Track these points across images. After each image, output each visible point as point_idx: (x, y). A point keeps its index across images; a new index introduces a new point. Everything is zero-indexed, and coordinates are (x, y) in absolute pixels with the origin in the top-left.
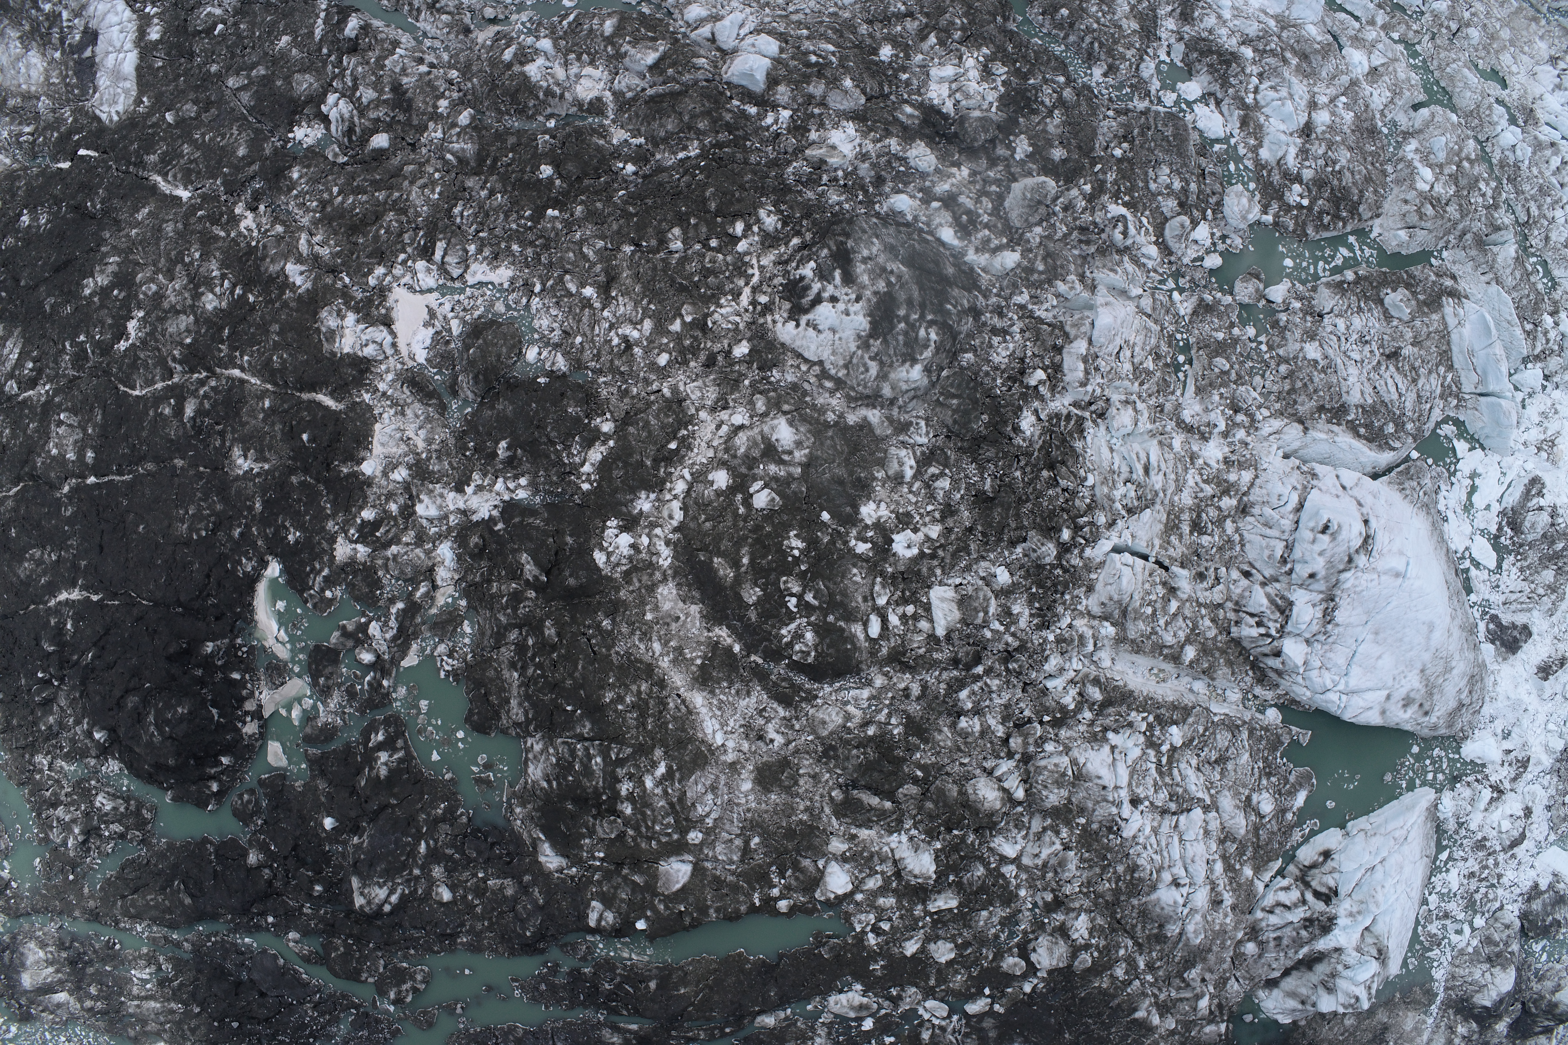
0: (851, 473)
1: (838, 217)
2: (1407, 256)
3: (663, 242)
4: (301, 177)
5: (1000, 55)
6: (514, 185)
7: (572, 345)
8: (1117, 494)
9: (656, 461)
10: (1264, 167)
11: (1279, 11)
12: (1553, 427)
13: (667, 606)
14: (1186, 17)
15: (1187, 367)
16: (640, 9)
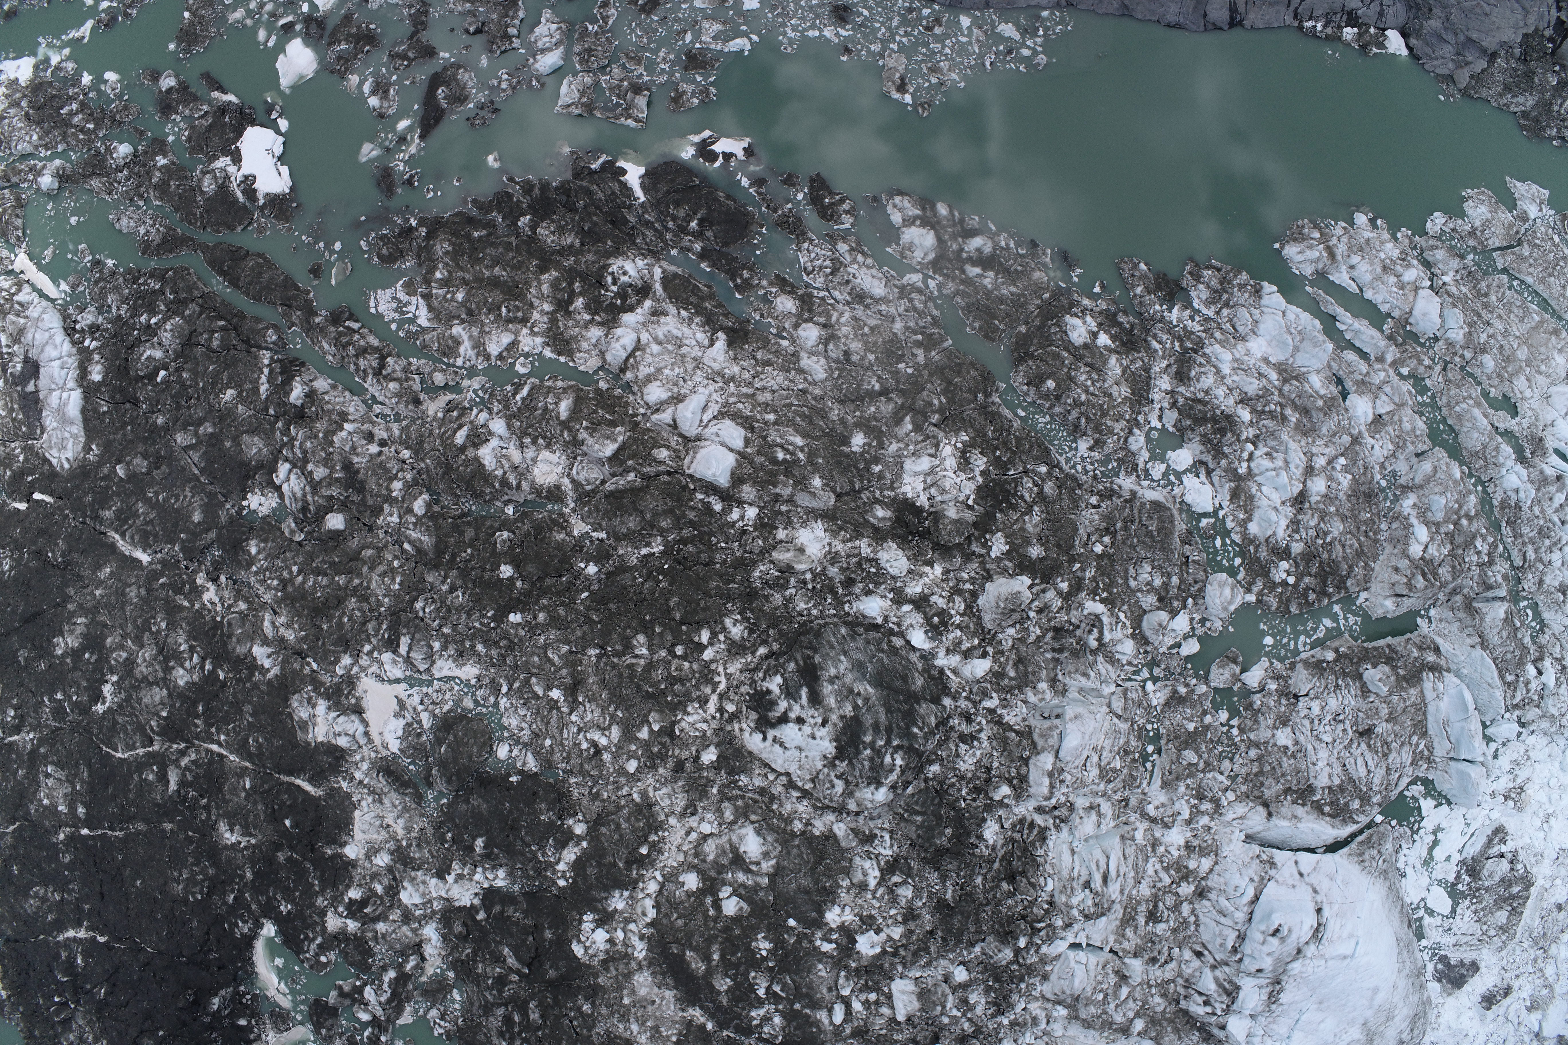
0: (817, 882)
1: (806, 628)
2: (1394, 619)
3: (628, 647)
4: (259, 552)
5: (979, 440)
6: (474, 581)
7: (542, 746)
8: (1075, 901)
9: (629, 864)
10: (1251, 542)
11: (1282, 358)
12: (1523, 774)
13: (643, 992)
14: (1181, 376)
15: (1155, 756)
16: (597, 381)
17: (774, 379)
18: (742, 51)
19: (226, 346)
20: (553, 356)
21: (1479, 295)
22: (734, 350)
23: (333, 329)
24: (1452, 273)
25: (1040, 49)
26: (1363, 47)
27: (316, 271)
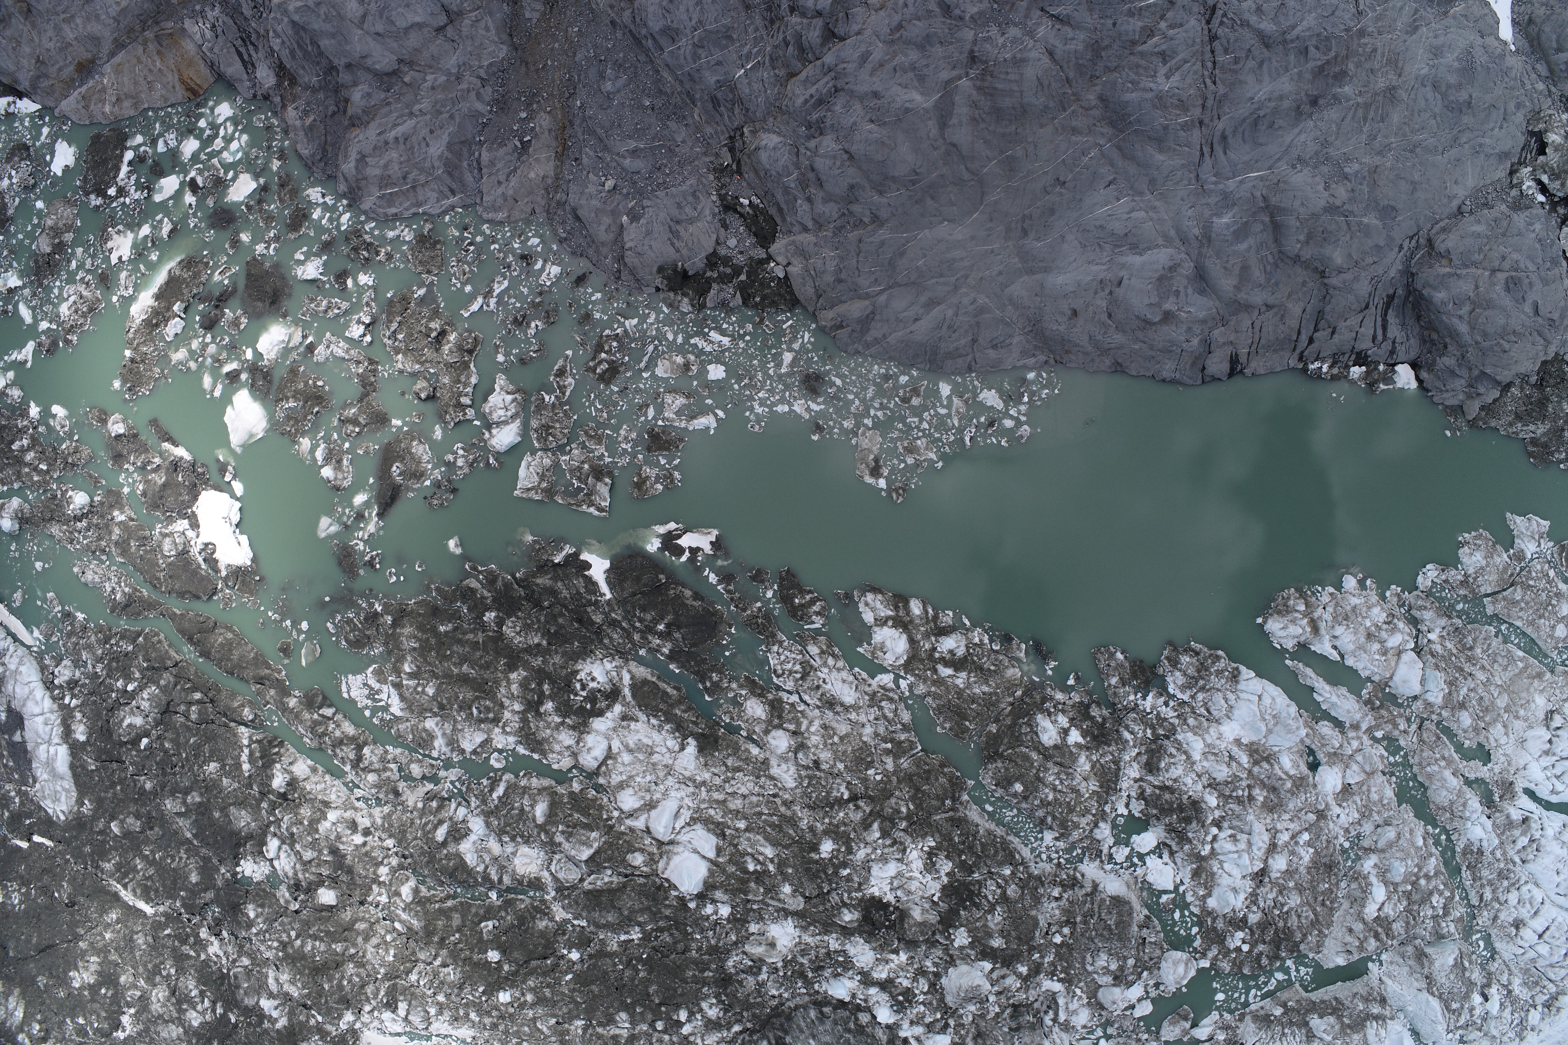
1: (778, 1012)
3: (611, 1022)
4: (257, 916)
5: (945, 844)
6: (464, 961)
11: (1254, 740)
14: (1151, 767)
16: (571, 779)
17: (744, 784)
18: (708, 428)
19: (204, 720)
20: (527, 753)
21: (1464, 648)
22: (705, 756)
23: (306, 716)
24: (1438, 630)
25: (1023, 419)
26: (1371, 386)
27: (286, 650)
